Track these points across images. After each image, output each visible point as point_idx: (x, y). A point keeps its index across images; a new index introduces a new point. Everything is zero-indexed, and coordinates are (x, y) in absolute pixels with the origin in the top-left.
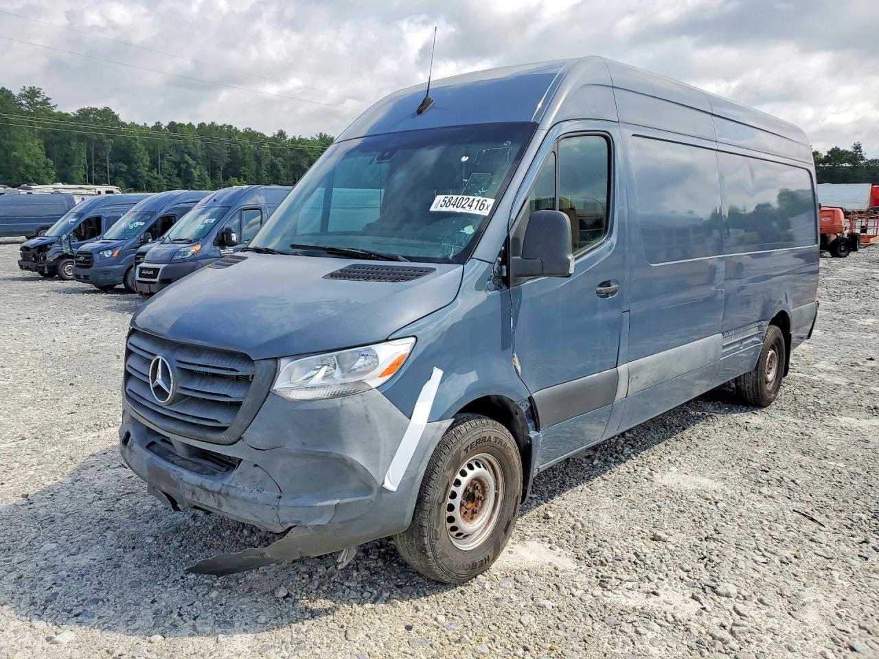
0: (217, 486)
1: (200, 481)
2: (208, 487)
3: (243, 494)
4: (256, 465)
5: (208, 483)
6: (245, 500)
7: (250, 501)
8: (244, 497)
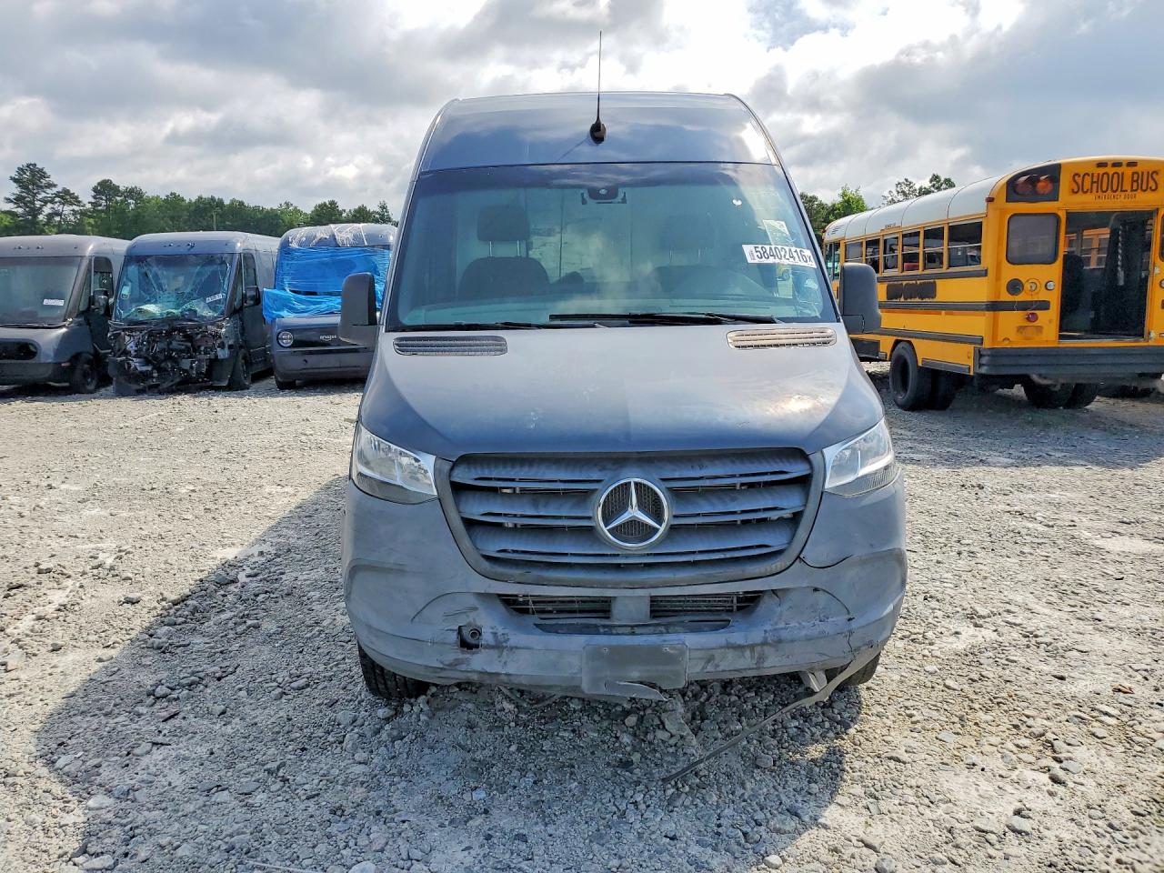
0: (756, 636)
1: (724, 639)
2: (741, 642)
3: (803, 633)
4: (816, 590)
5: (737, 637)
6: (809, 639)
7: (817, 638)
8: (806, 635)
